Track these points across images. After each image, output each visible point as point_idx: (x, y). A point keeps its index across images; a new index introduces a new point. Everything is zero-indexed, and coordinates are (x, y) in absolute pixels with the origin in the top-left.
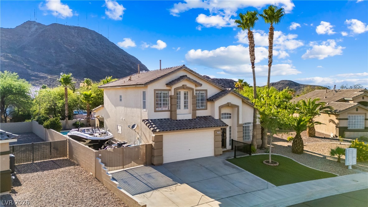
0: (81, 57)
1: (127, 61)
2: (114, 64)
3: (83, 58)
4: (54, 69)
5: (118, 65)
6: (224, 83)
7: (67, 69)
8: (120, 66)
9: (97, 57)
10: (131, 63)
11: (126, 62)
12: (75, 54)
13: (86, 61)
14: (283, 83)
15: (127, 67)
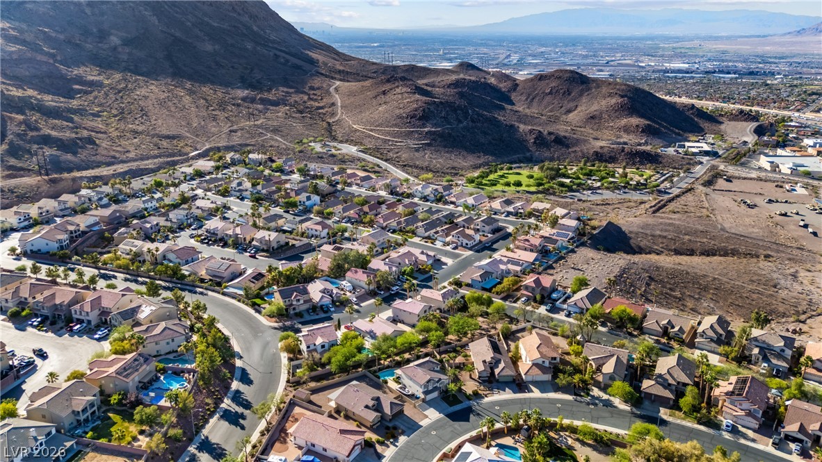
0: (146, 13)
1: (241, 12)
2: (216, 24)
3: (150, 16)
4: (102, 52)
5: (225, 27)
6: (447, 111)
7: (128, 51)
8: (229, 28)
9: (178, 10)
10: (251, 17)
11: (239, 14)
12: (130, 7)
13: (159, 22)
14: (560, 77)
15: (245, 31)
